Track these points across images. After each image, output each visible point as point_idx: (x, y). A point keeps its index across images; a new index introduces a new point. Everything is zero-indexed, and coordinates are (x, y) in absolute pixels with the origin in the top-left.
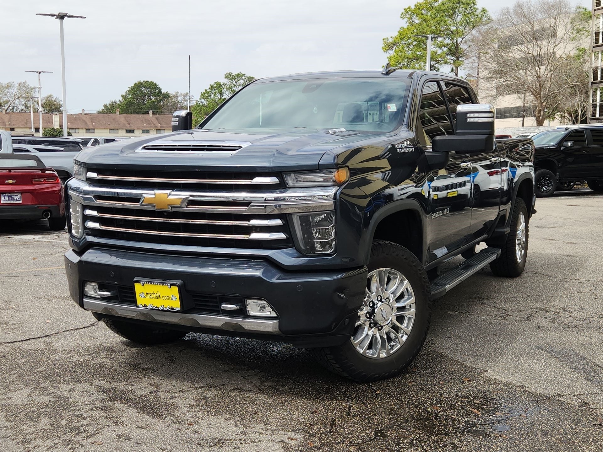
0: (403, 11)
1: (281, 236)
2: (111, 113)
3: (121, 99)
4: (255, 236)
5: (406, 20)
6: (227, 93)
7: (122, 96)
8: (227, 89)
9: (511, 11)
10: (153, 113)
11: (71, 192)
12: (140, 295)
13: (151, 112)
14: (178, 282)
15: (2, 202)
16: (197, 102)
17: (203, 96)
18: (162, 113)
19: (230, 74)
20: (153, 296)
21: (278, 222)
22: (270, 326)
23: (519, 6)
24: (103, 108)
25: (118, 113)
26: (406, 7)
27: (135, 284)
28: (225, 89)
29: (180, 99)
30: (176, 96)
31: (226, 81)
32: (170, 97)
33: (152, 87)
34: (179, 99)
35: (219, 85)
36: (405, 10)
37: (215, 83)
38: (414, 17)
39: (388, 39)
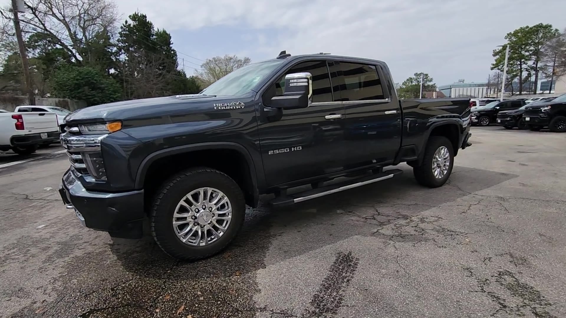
5: (508, 39)
6: (415, 82)
8: (415, 80)
17: (403, 84)
19: (417, 73)
31: (414, 77)
35: (411, 78)
36: (508, 34)
37: (409, 78)
38: (513, 38)
39: (496, 50)
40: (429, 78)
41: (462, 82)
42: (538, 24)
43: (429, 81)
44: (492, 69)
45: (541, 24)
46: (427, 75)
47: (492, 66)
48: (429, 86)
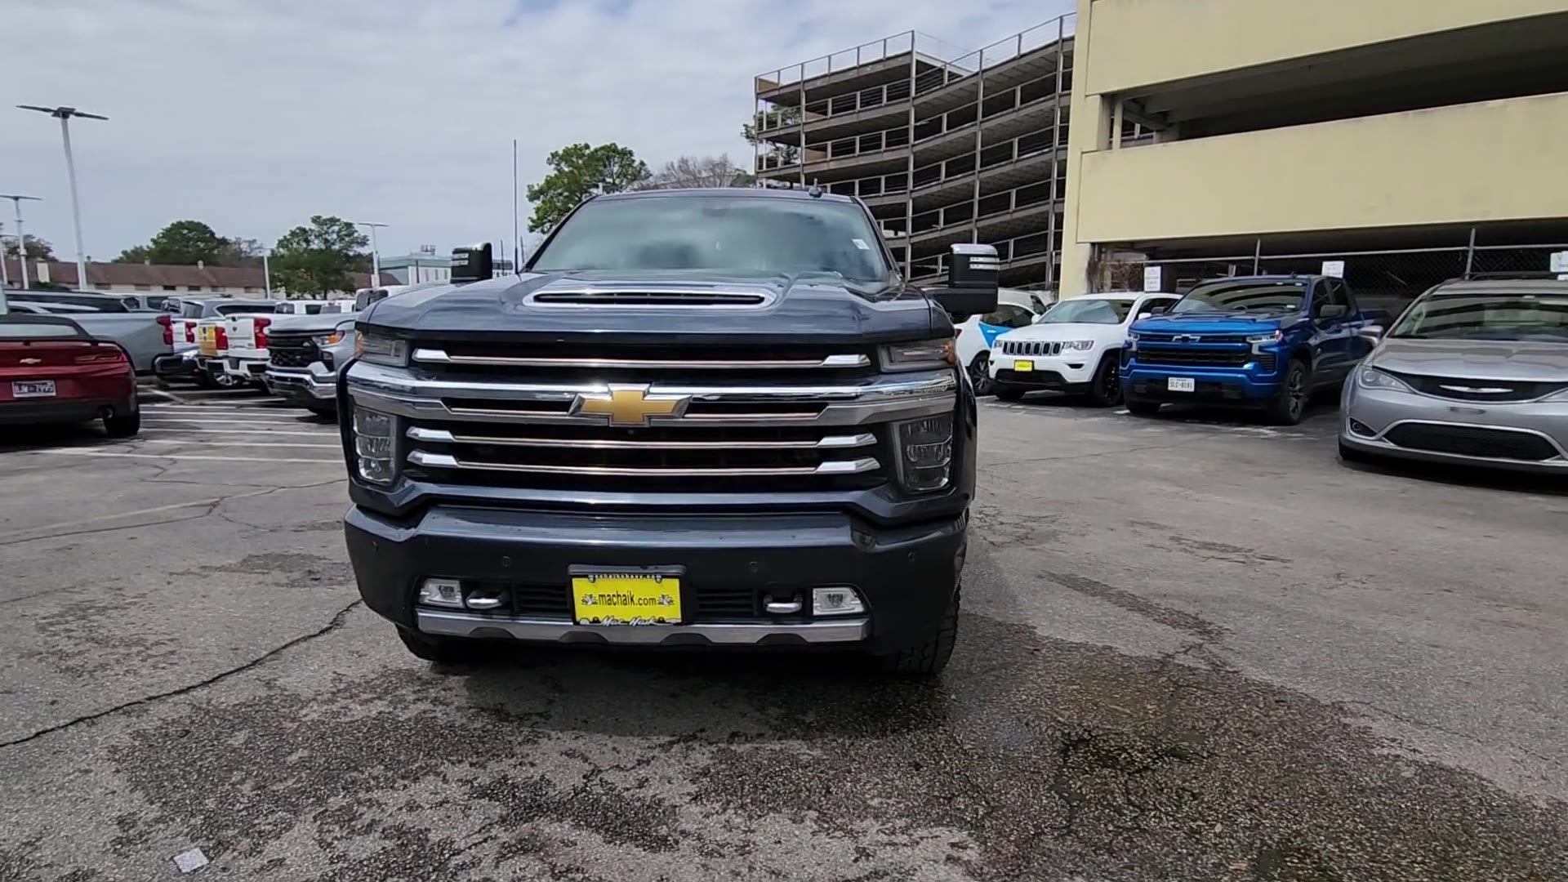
0: (550, 156)
1: (871, 464)
2: (134, 262)
3: (151, 244)
4: (827, 467)
5: (553, 166)
6: (316, 241)
7: (153, 240)
8: (316, 236)
9: (676, 166)
10: (205, 265)
11: (352, 390)
12: (583, 601)
13: (200, 263)
14: (676, 569)
15: (15, 396)
16: (273, 251)
17: (281, 244)
18: (216, 264)
19: (319, 217)
20: (615, 599)
21: (870, 439)
22: (853, 630)
23: (684, 162)
24: (121, 255)
25: (147, 263)
26: (553, 151)
27: (575, 581)
28: (313, 237)
29: (244, 246)
30: (238, 242)
31: (314, 227)
32: (228, 244)
33: (201, 230)
34: (242, 246)
35: (304, 231)
36: (552, 155)
37: (298, 228)
38: (563, 164)
39: (533, 187)
40: (356, 235)
41: (429, 253)
42: (608, 144)
43: (358, 243)
44: (531, 230)
45: (614, 144)
46: (349, 225)
47: (531, 224)
48: (359, 255)
